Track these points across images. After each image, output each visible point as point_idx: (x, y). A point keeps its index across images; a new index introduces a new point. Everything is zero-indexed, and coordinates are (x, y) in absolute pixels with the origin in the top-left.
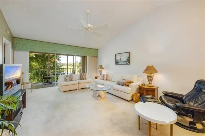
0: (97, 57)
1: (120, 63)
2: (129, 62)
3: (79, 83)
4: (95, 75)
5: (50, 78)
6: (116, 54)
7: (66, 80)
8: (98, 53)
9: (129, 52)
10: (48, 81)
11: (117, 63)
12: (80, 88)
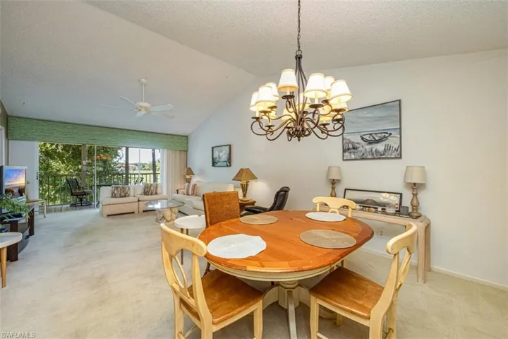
0: (187, 151)
1: (219, 164)
2: (230, 163)
3: (139, 201)
4: (178, 187)
5: (85, 194)
6: (213, 148)
7: (114, 196)
8: (188, 143)
9: (230, 146)
10: (81, 200)
11: (214, 163)
12: (141, 210)
